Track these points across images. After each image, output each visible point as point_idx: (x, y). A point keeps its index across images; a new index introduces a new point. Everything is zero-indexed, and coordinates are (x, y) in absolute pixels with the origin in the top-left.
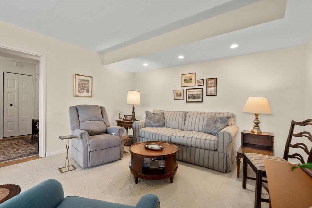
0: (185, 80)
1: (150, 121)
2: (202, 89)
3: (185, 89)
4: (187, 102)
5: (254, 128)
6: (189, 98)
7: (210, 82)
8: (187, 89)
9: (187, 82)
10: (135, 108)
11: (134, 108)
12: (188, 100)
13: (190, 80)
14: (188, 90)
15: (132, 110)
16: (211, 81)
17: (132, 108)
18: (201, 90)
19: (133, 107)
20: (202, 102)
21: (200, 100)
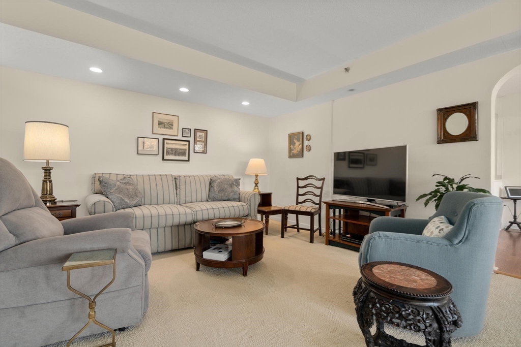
0: (160, 123)
1: (121, 196)
2: (189, 141)
3: (161, 138)
4: (163, 159)
5: (255, 189)
6: (168, 153)
7: (198, 134)
8: (164, 139)
9: (164, 127)
10: (52, 169)
11: (47, 171)
12: (166, 157)
13: (170, 125)
14: (166, 141)
15: (43, 175)
16: (201, 134)
17: (43, 168)
18: (187, 143)
19: (45, 166)
20: (189, 160)
21: (186, 158)
